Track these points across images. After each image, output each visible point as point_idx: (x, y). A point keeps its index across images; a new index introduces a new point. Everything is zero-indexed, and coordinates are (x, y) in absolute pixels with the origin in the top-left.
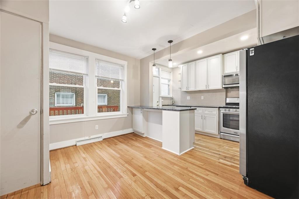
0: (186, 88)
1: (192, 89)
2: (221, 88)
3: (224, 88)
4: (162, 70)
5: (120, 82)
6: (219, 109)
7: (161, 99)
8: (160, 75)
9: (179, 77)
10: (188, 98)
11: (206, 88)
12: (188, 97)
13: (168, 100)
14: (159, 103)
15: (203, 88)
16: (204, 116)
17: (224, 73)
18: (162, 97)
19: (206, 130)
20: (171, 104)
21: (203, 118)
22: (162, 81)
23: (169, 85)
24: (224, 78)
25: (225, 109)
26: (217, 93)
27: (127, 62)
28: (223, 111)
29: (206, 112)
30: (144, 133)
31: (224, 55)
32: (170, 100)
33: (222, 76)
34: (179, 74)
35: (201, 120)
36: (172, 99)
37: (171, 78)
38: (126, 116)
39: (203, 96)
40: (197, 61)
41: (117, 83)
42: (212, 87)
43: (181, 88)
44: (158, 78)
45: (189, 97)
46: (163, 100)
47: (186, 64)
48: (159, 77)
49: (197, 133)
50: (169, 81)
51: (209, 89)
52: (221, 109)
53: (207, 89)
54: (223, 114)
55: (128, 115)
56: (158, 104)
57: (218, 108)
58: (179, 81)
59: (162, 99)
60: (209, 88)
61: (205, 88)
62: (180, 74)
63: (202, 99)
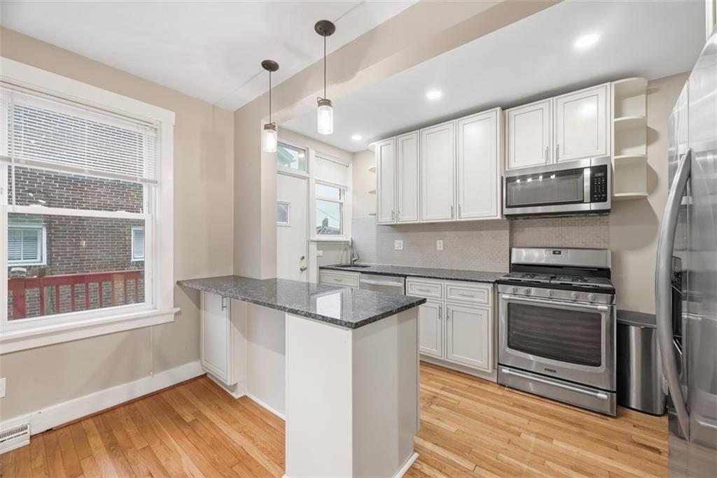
0: (391, 213)
1: (409, 217)
2: (499, 217)
3: (507, 216)
4: (316, 156)
5: (145, 190)
6: (494, 289)
7: (313, 247)
8: (310, 171)
9: (371, 181)
10: (399, 244)
11: (452, 215)
12: (396, 242)
13: (340, 249)
14: (308, 263)
15: (443, 216)
16: (448, 309)
17: (507, 169)
18: (317, 242)
19: (454, 355)
20: (349, 262)
21: (444, 315)
22: (319, 191)
23: (341, 204)
24: (509, 184)
25: (515, 287)
26: (482, 233)
27: (173, 114)
28: (507, 294)
29: (452, 297)
30: (236, 385)
31: (507, 111)
32: (345, 250)
33: (502, 178)
34: (370, 170)
35: (439, 321)
36: (351, 246)
37: (350, 184)
38: (172, 318)
39: (441, 241)
40: (425, 131)
41: (128, 194)
42: (468, 214)
43: (375, 215)
44: (305, 182)
45: (402, 242)
46: (321, 253)
47: (391, 141)
48: (308, 178)
49: (428, 364)
50: (342, 191)
51: (462, 220)
52: (500, 287)
53: (454, 220)
54: (509, 304)
55: (176, 314)
56: (304, 264)
57: (492, 285)
58: (371, 192)
59: (318, 249)
60: (460, 215)
61: (450, 217)
62: (372, 170)
63: (438, 249)
